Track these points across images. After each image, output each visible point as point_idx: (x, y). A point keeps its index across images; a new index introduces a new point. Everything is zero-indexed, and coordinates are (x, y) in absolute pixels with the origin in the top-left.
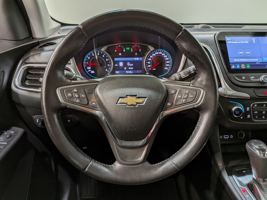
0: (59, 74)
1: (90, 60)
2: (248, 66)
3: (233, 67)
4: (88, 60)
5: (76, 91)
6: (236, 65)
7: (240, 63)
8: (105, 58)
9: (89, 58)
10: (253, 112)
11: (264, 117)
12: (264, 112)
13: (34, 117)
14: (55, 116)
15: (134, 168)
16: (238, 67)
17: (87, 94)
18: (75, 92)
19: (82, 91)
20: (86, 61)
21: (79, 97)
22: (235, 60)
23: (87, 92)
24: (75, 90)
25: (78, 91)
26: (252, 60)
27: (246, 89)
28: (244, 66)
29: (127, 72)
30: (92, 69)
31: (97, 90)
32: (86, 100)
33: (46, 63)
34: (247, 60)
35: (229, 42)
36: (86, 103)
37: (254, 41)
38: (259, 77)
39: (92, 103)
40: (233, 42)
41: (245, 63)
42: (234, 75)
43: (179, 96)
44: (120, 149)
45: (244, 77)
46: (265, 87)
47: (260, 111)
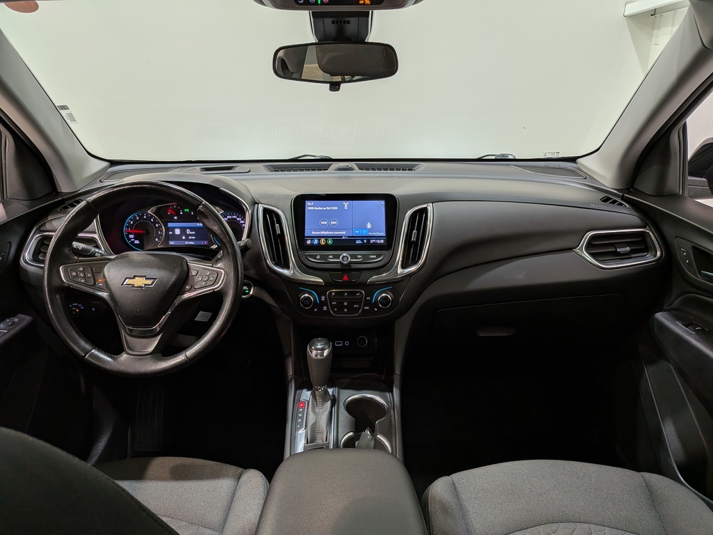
0: (66, 251)
1: (133, 225)
2: (330, 242)
3: (309, 242)
4: (130, 226)
6: (313, 239)
7: (319, 237)
8: (155, 222)
9: (132, 222)
10: (331, 303)
11: (346, 310)
12: (345, 304)
15: (141, 359)
16: (316, 242)
17: (95, 274)
18: (81, 271)
19: (89, 269)
20: (127, 227)
21: (85, 277)
22: (313, 233)
23: (94, 270)
24: (81, 269)
25: (84, 269)
26: (337, 233)
27: (320, 273)
28: (324, 242)
29: (186, 243)
30: (135, 238)
32: (92, 279)
34: (330, 233)
35: (310, 208)
36: (93, 284)
37: (346, 206)
38: (337, 256)
39: (98, 284)
40: (316, 208)
41: (326, 237)
42: (308, 253)
43: (200, 279)
44: (128, 338)
45: (319, 256)
46: (346, 269)
47: (340, 301)
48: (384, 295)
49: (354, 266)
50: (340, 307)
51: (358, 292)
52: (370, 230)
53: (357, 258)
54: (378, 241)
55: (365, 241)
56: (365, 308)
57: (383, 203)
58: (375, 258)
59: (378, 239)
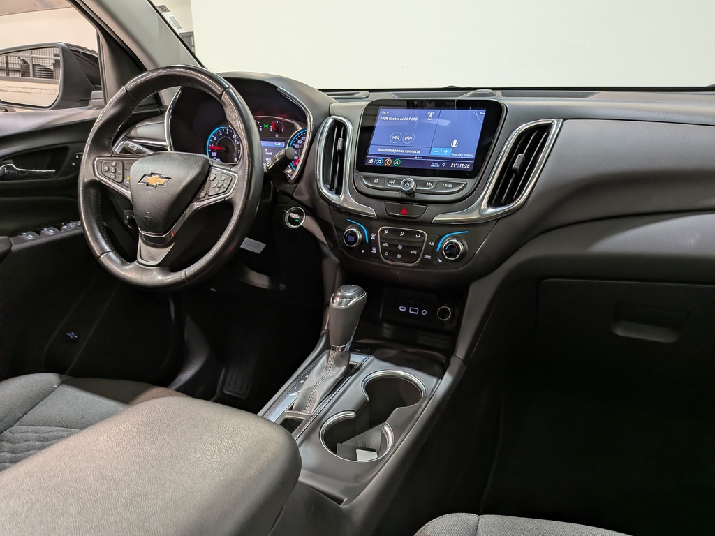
1: (216, 141)
2: (397, 163)
3: (371, 162)
4: (213, 142)
6: (377, 158)
7: (384, 156)
9: (215, 138)
10: (382, 243)
11: (399, 256)
12: (400, 247)
16: (379, 162)
18: (112, 166)
20: (211, 143)
21: (115, 172)
22: (379, 150)
25: (116, 165)
26: (409, 152)
27: (374, 202)
28: (389, 162)
32: (121, 176)
34: (400, 151)
35: (384, 118)
37: (431, 116)
38: (398, 181)
39: (126, 181)
40: (391, 119)
41: (393, 157)
42: (363, 175)
43: (215, 185)
45: (376, 181)
46: (410, 199)
47: (393, 243)
48: (455, 241)
49: (418, 196)
50: (392, 251)
51: (418, 233)
52: (454, 150)
53: (425, 186)
54: (462, 166)
55: (444, 165)
56: (426, 257)
58: (448, 189)
59: (462, 163)
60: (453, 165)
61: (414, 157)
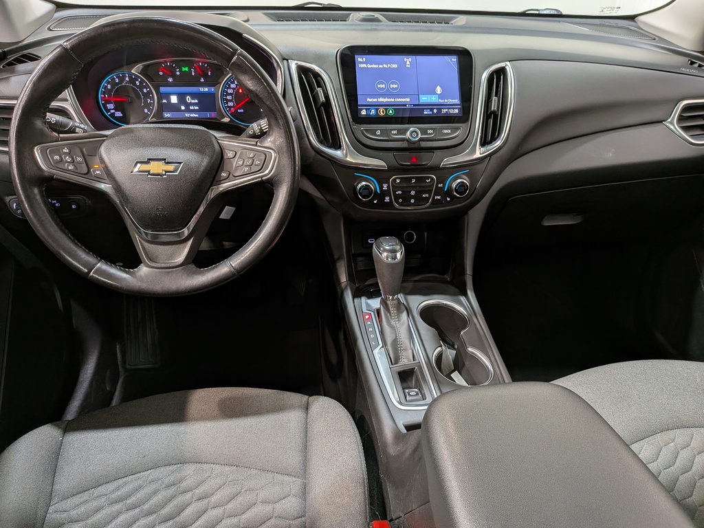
0: (39, 123)
1: (111, 90)
2: (391, 112)
3: (364, 112)
4: (106, 91)
5: (68, 151)
6: (369, 109)
7: (377, 106)
8: (141, 87)
9: (109, 87)
10: (394, 192)
11: (413, 201)
12: (413, 193)
13: (8, 199)
14: (36, 191)
15: (169, 272)
16: (373, 112)
17: (86, 157)
18: (65, 153)
19: (78, 151)
20: (104, 93)
21: (73, 162)
22: (368, 100)
23: (85, 152)
24: (66, 150)
25: (70, 151)
26: (399, 100)
27: (381, 154)
28: (383, 112)
29: (186, 115)
30: (116, 109)
31: (103, 150)
32: (84, 165)
33: (16, 98)
34: (389, 100)
35: (362, 66)
36: (85, 170)
37: (408, 63)
38: (404, 132)
39: (94, 171)
40: (369, 66)
41: (386, 105)
42: (363, 127)
43: (241, 163)
44: (147, 245)
45: (378, 133)
46: (414, 148)
47: (405, 190)
48: (459, 181)
49: (424, 144)
50: (406, 198)
51: (428, 178)
52: (440, 96)
53: (427, 134)
54: (451, 111)
55: (435, 111)
56: (436, 197)
57: (454, 59)
58: (449, 133)
59: (451, 108)
60: (444, 111)
61: (405, 105)
